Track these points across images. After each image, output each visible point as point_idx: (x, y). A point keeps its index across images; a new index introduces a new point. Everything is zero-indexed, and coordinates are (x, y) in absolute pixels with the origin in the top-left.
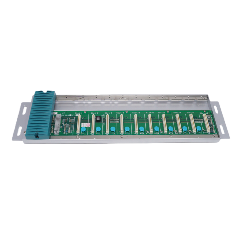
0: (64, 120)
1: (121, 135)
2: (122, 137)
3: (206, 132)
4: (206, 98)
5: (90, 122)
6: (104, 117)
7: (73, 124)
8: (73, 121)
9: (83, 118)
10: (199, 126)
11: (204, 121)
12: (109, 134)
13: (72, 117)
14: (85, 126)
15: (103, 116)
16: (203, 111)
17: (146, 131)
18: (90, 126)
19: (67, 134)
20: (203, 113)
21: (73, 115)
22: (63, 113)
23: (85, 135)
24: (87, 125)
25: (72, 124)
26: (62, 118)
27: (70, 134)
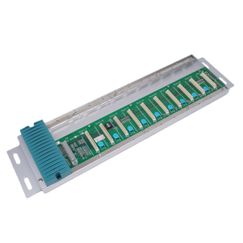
0: (72, 146)
1: (141, 130)
2: (144, 131)
3: (213, 88)
4: (191, 58)
5: (102, 132)
6: (112, 121)
7: (86, 145)
8: (83, 141)
9: (91, 133)
10: (205, 86)
11: (204, 80)
12: (130, 136)
13: (79, 138)
14: (100, 140)
15: (110, 120)
16: (198, 72)
17: (162, 114)
18: (105, 138)
19: (86, 158)
20: (199, 73)
21: (78, 135)
22: (66, 139)
23: (106, 149)
24: (100, 138)
25: (84, 144)
26: (69, 144)
27: (90, 157)
